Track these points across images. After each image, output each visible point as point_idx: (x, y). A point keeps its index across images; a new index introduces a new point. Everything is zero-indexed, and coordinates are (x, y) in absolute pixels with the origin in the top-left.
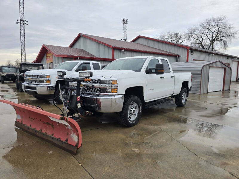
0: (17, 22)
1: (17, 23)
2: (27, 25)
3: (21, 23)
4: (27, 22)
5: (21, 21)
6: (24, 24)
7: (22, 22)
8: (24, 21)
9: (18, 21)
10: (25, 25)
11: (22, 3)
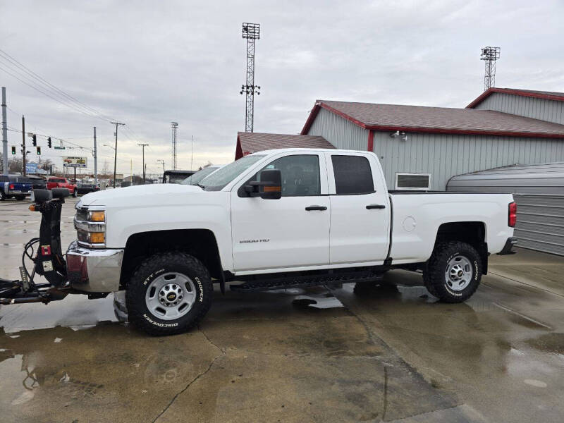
0: (241, 90)
1: (241, 93)
2: (259, 94)
3: (248, 93)
4: (259, 88)
5: (248, 87)
6: (253, 94)
7: (250, 89)
8: (253, 87)
9: (243, 88)
10: (255, 94)
11: (252, 53)
